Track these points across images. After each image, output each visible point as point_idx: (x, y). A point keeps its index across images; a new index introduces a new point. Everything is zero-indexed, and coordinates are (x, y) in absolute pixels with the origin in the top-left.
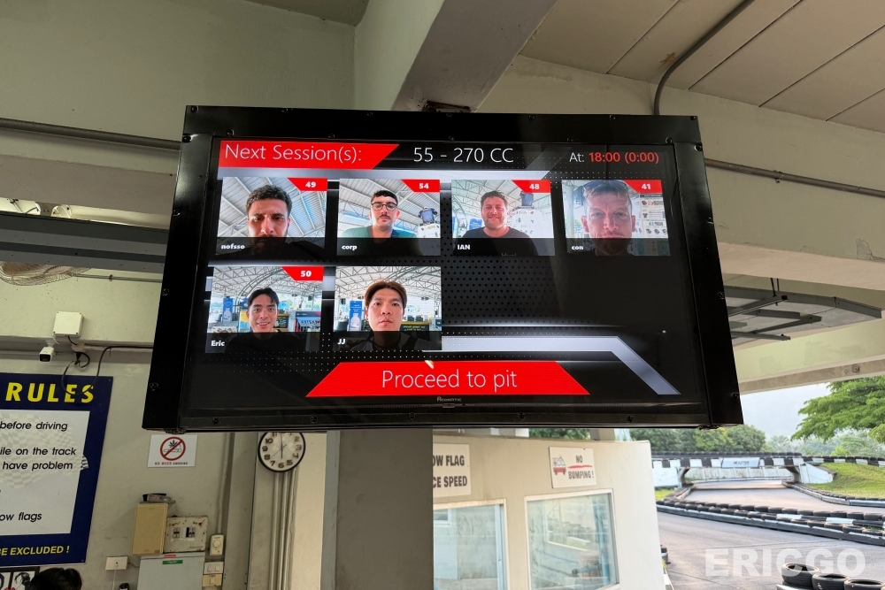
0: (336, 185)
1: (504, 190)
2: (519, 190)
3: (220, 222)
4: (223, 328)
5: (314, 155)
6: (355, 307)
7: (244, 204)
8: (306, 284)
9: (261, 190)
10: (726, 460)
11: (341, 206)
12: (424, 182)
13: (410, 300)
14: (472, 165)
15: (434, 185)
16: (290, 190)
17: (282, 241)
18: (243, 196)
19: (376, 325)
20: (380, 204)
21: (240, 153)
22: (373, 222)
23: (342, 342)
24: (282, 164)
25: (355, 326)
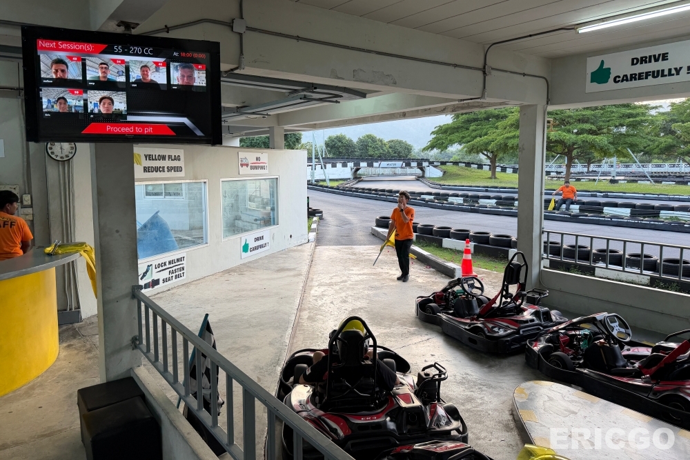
0: (85, 60)
1: (149, 65)
2: (155, 65)
3: (42, 72)
4: (49, 110)
5: (75, 47)
6: (95, 105)
7: (50, 65)
8: (76, 97)
9: (55, 60)
10: (383, 163)
11: (87, 68)
12: (119, 60)
13: (115, 103)
14: (137, 55)
15: (123, 62)
16: (67, 61)
17: (66, 80)
18: (49, 62)
19: (103, 111)
20: (102, 68)
21: (46, 44)
22: (100, 74)
23: (92, 116)
24: (63, 50)
25: (96, 111)
